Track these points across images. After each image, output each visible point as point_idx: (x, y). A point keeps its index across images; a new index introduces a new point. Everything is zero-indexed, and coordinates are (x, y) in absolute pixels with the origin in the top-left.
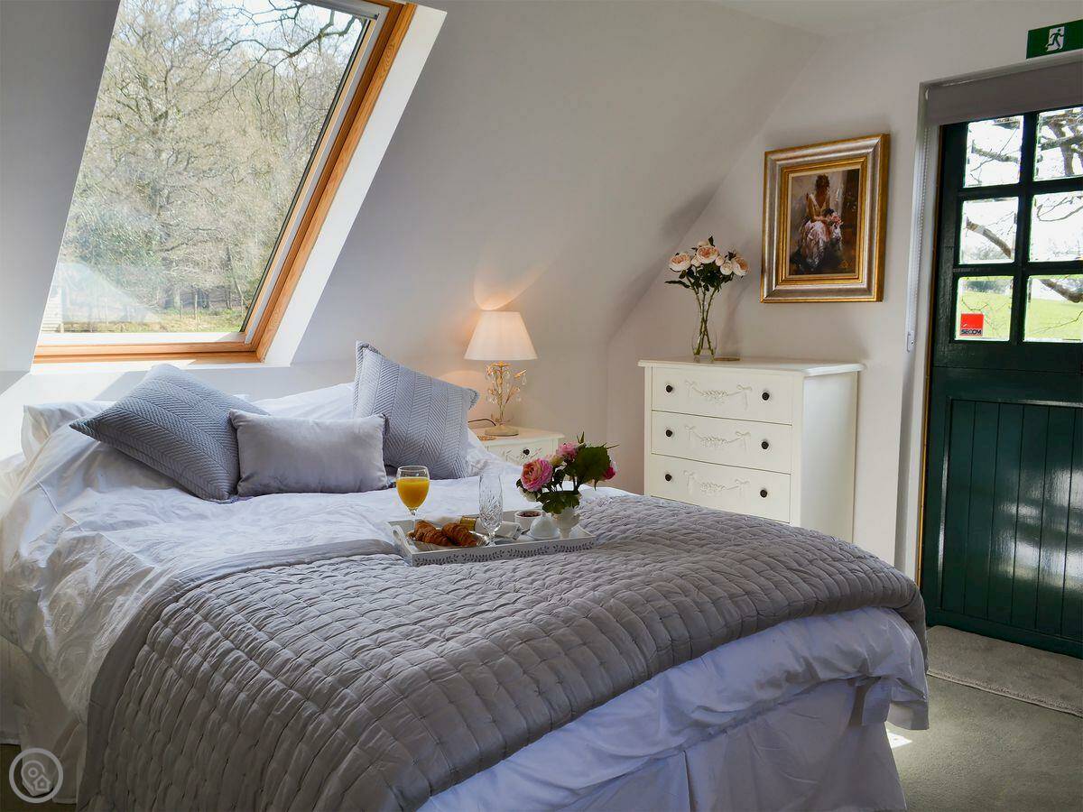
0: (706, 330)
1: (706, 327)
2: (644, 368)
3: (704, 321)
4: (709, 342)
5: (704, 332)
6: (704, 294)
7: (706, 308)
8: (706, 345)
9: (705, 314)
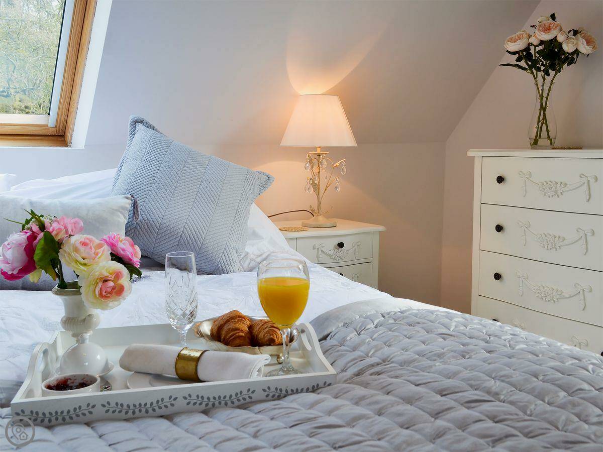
0: (545, 118)
1: (544, 115)
2: (474, 157)
3: (543, 108)
4: (548, 131)
5: (543, 121)
6: (544, 79)
7: (545, 94)
8: (544, 133)
9: (544, 100)
